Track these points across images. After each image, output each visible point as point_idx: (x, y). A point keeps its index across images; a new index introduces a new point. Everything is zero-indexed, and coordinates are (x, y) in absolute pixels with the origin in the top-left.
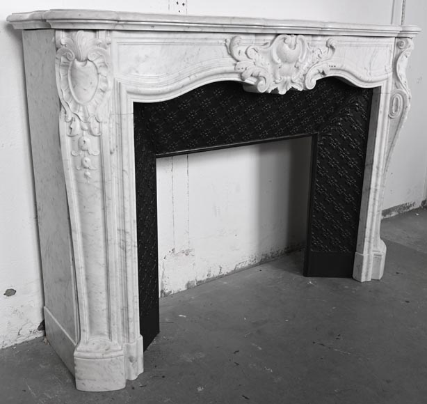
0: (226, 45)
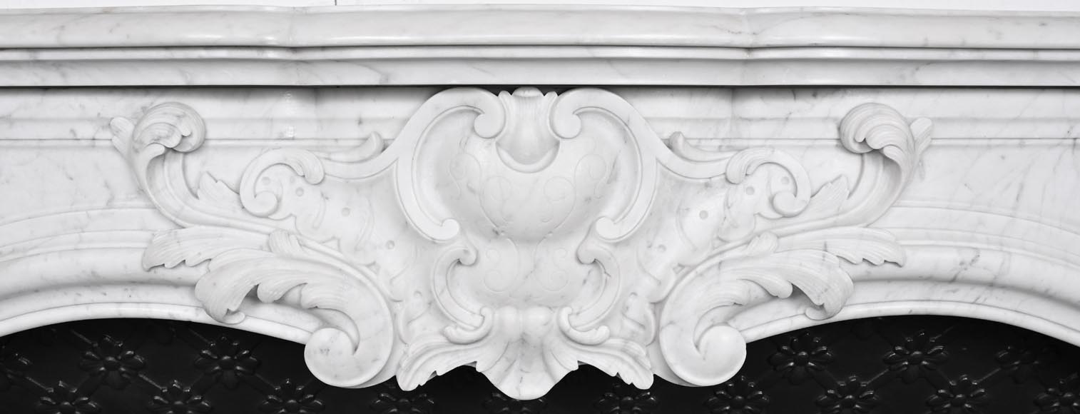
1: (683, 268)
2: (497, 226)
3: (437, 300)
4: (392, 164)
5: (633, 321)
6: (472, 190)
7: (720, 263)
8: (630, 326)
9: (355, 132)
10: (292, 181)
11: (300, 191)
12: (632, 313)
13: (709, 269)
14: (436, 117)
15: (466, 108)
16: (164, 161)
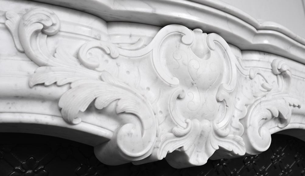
0: (7, 29)
1: (248, 106)
2: (194, 81)
3: (171, 114)
4: (150, 52)
5: (234, 128)
6: (184, 64)
7: (260, 102)
8: (233, 130)
9: (128, 40)
10: (103, 57)
11: (107, 61)
12: (234, 124)
13: (258, 104)
14: (166, 35)
15: (177, 33)
16: (37, 36)
